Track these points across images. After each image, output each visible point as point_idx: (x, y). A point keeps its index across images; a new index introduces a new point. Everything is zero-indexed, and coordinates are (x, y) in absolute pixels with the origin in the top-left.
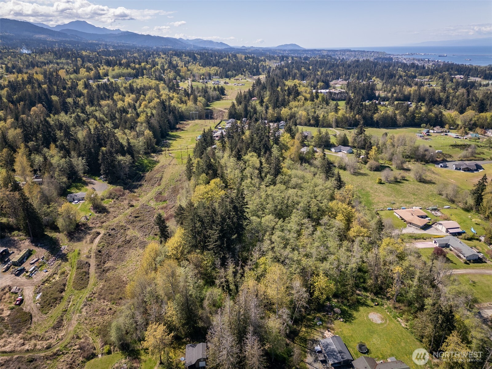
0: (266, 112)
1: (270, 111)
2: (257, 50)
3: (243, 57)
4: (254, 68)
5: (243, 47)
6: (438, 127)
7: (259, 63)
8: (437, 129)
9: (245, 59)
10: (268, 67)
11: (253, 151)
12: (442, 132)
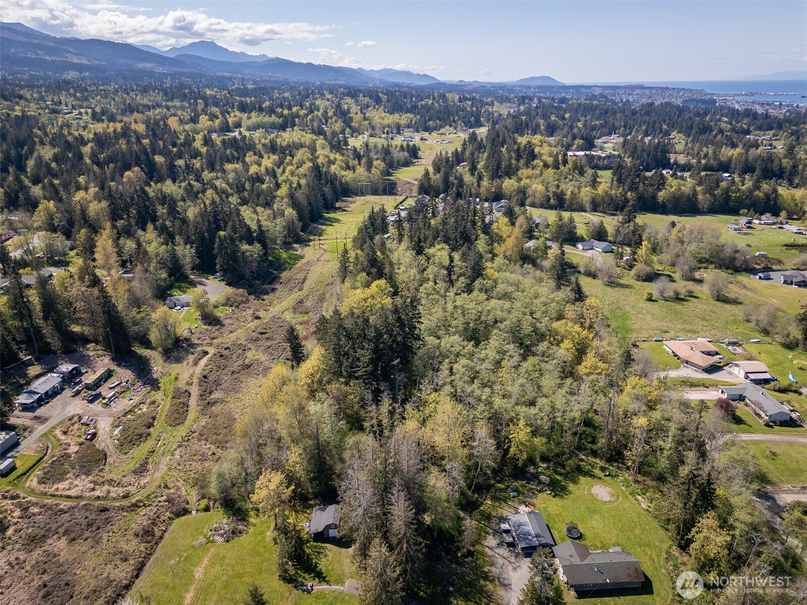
0: (479, 186)
1: (485, 183)
2: (482, 86)
3: (457, 97)
4: (472, 116)
5: (461, 81)
6: (768, 215)
7: (481, 107)
8: (767, 218)
9: (460, 100)
10: (496, 114)
11: (444, 242)
12: (774, 224)
